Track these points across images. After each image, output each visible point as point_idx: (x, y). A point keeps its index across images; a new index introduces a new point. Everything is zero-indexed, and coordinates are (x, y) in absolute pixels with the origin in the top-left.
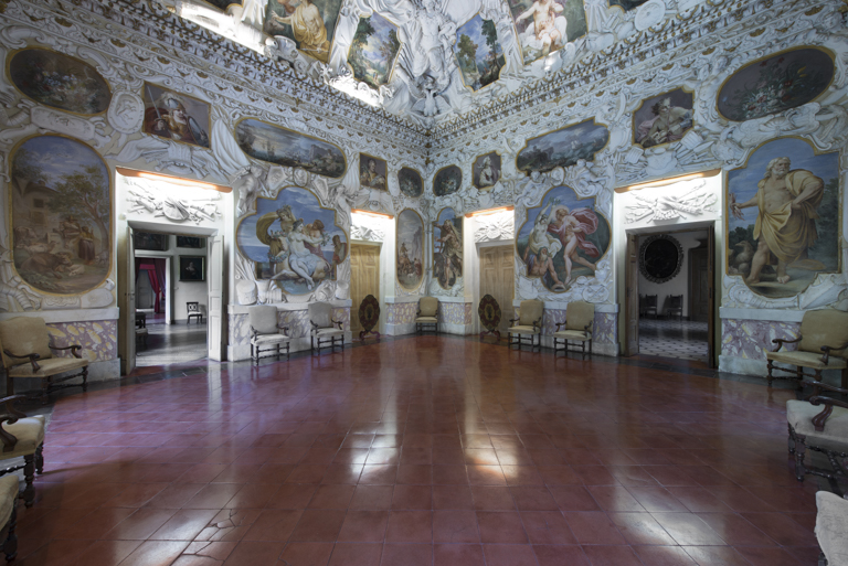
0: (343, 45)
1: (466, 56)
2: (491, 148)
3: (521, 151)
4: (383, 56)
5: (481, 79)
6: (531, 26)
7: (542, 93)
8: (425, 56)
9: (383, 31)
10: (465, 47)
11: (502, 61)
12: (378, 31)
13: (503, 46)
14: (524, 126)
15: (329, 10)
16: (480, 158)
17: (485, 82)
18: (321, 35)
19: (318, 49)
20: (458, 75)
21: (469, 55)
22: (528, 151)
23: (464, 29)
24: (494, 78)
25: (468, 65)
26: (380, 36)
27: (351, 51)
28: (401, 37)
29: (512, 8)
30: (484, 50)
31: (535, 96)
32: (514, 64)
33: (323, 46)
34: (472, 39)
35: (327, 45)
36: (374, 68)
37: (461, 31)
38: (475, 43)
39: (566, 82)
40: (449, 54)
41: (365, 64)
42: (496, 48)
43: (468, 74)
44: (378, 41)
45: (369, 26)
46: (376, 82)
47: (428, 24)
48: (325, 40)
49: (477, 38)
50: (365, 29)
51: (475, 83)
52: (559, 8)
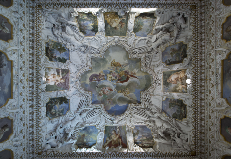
0: (100, 22)
1: (59, 47)
2: (15, 37)
3: (6, 56)
4: (84, 25)
5: (48, 48)
6: (56, 74)
7: (35, 75)
8: (70, 35)
9: (88, 32)
10: (62, 49)
11: (51, 60)
12: (90, 31)
13: (56, 63)
14: (22, 62)
15: (109, 28)
16: (11, 27)
17: (47, 49)
18: (109, 20)
19: (109, 15)
20: (55, 40)
21: (59, 49)
22: (4, 60)
23: (68, 52)
24: (47, 54)
25: (56, 46)
26: (89, 30)
27: (97, 20)
28: (82, 34)
29: (65, 70)
30: (58, 55)
31: (35, 71)
32: (48, 64)
33: (107, 17)
34: (64, 53)
35: (106, 18)
36: (85, 19)
37: (68, 51)
38: (62, 53)
39: (35, 86)
40: (64, 42)
41: (89, 19)
42: (56, 59)
43: (53, 44)
44: (89, 28)
45: (94, 31)
46: (81, 15)
47: (78, 44)
48: (107, 19)
49: (63, 55)
50: (95, 29)
51: (48, 45)
52: (57, 83)
